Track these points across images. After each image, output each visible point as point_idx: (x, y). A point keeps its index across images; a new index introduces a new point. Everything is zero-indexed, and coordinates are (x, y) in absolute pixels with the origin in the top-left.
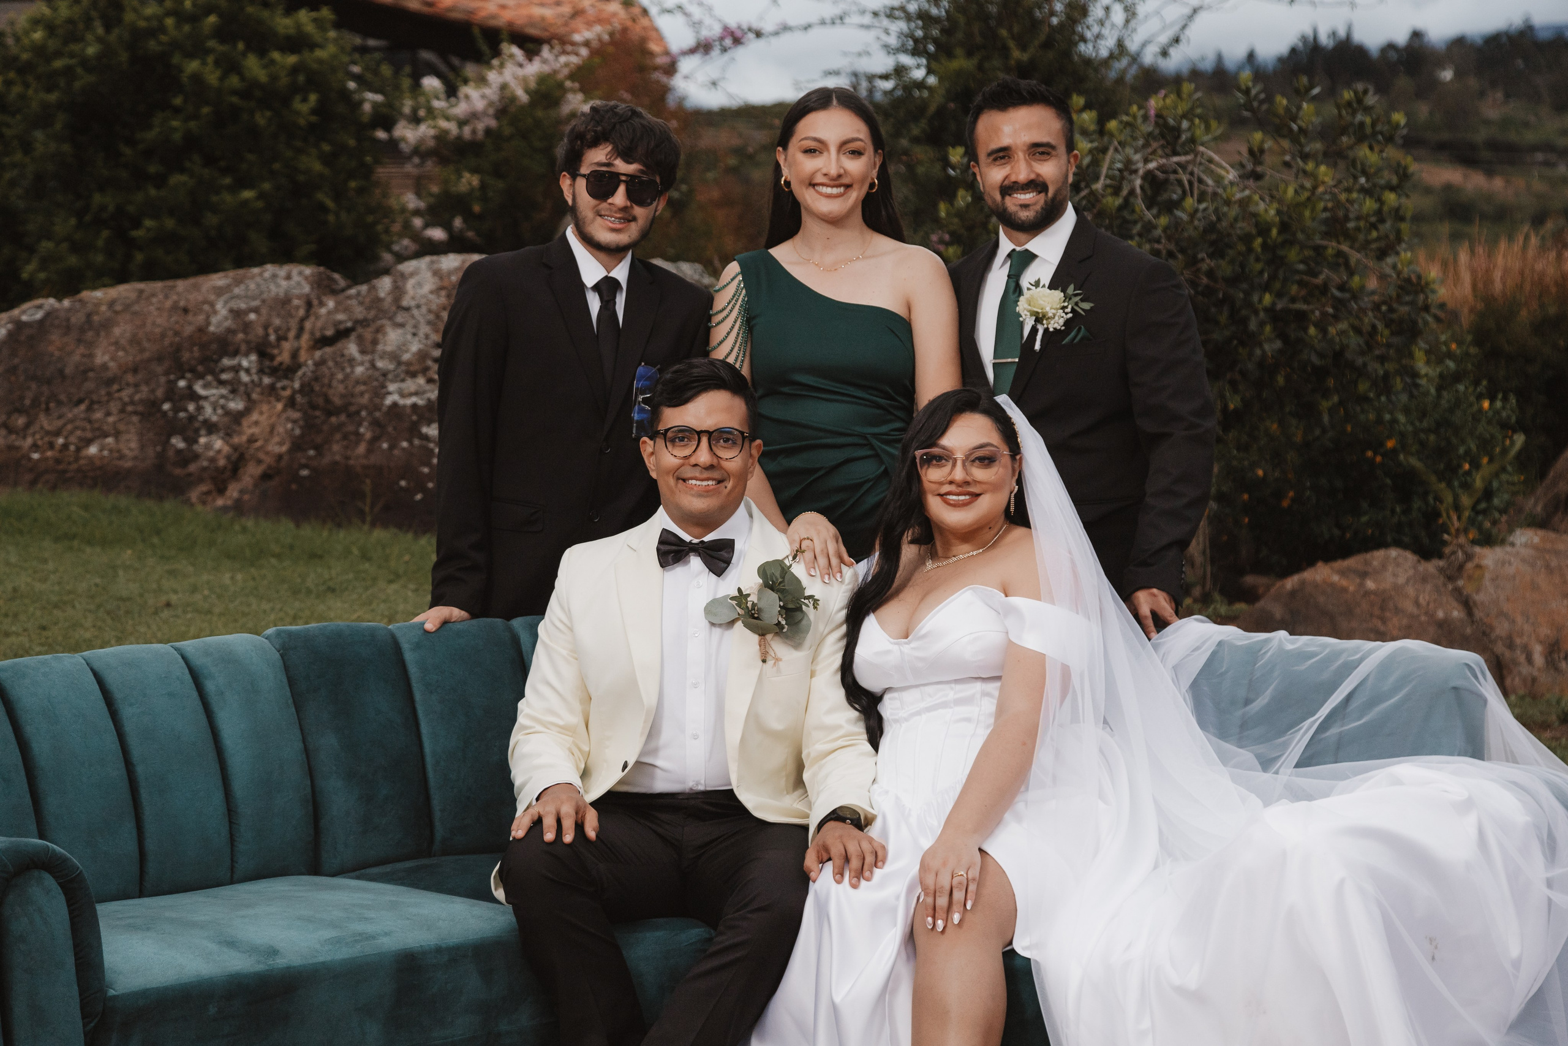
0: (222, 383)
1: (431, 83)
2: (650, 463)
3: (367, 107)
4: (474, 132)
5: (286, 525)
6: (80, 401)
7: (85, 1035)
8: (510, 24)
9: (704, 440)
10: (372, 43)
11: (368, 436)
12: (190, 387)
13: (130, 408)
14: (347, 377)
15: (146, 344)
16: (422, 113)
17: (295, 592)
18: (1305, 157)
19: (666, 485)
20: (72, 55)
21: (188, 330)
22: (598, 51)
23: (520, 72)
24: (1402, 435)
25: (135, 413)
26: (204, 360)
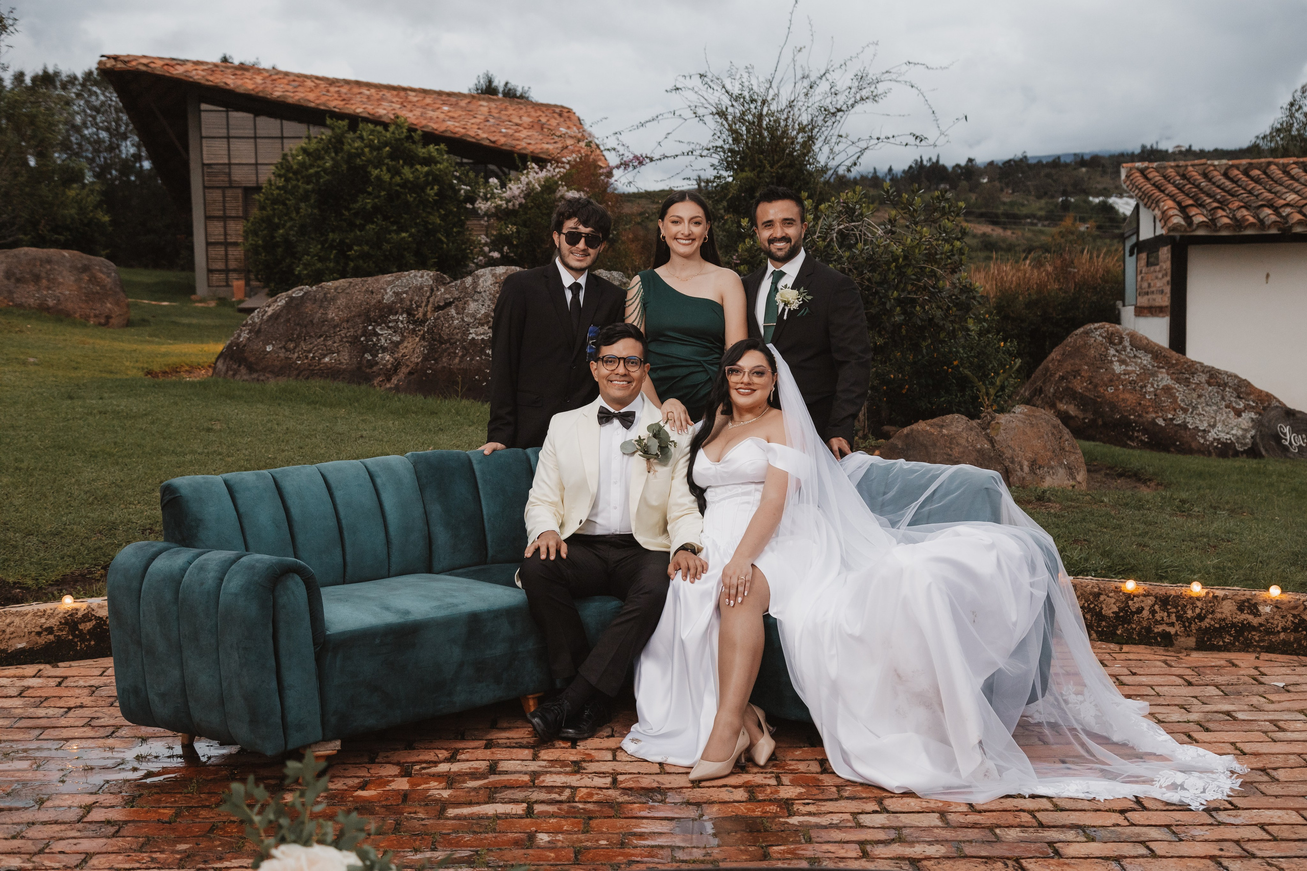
0: (389, 328)
1: (493, 181)
2: (595, 374)
3: (462, 192)
4: (514, 205)
5: (420, 397)
6: (321, 336)
7: (315, 653)
8: (532, 152)
9: (622, 362)
10: (465, 160)
11: (460, 354)
12: (374, 329)
13: (345, 340)
14: (450, 325)
15: (353, 308)
16: (489, 196)
17: (424, 431)
18: (916, 224)
19: (603, 384)
20: (319, 166)
21: (374, 302)
22: (574, 166)
23: (537, 176)
24: (961, 359)
25: (347, 342)
26: (381, 317)
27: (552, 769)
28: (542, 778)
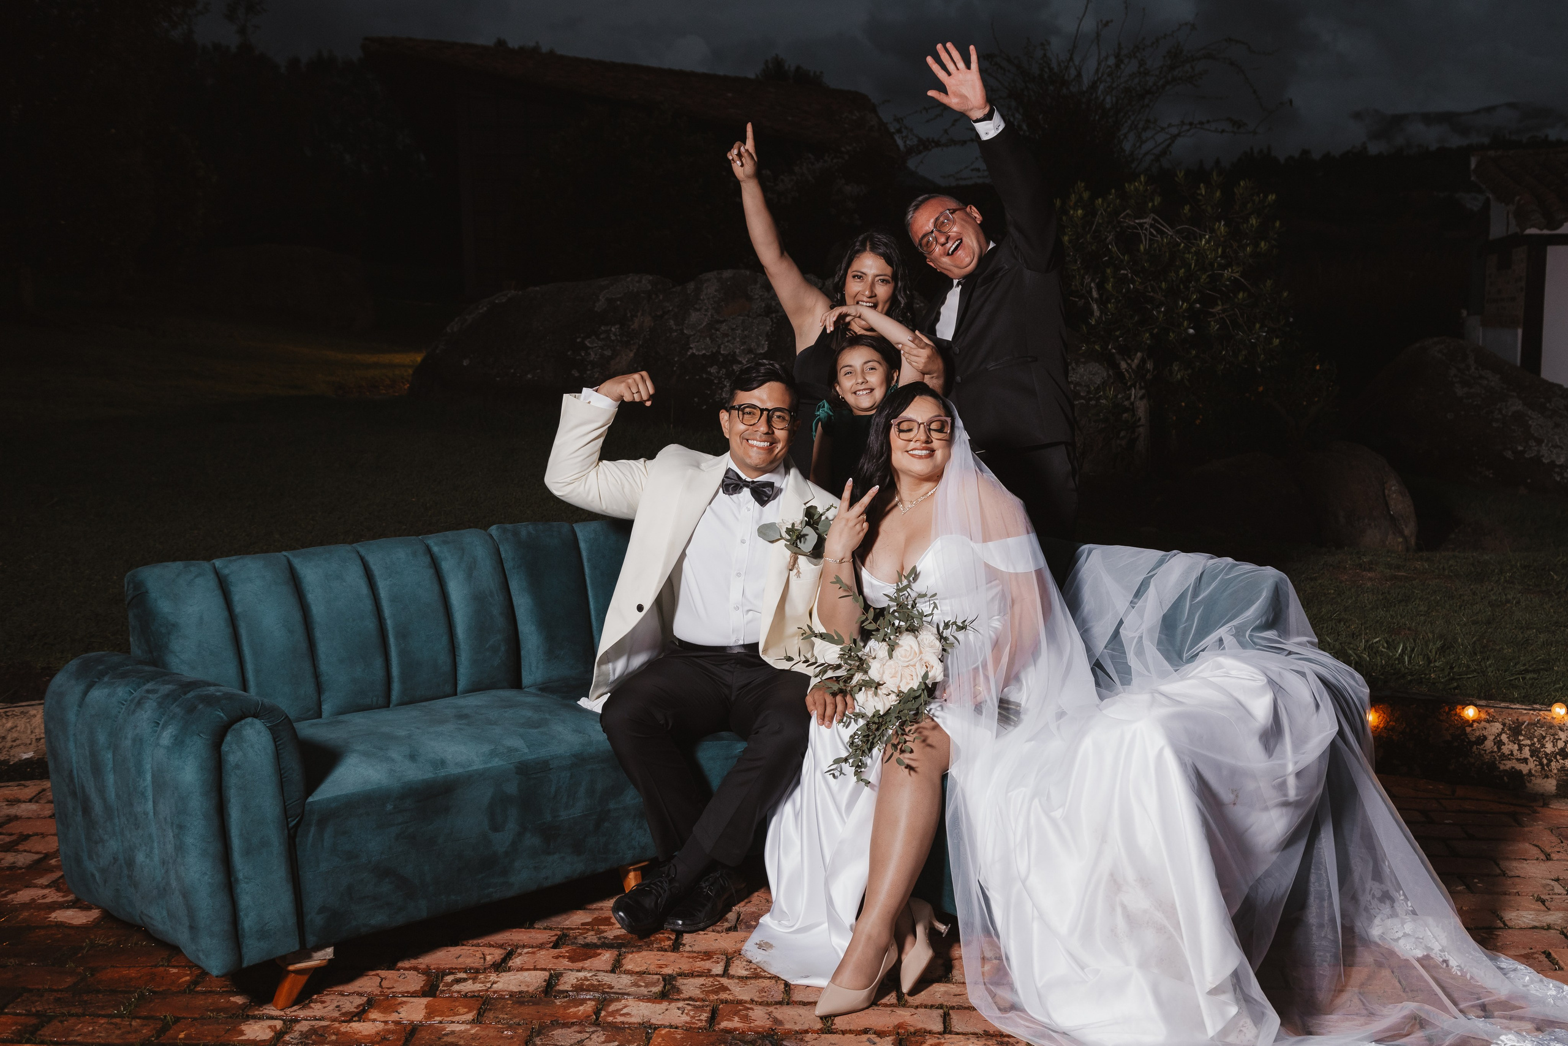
2: (725, 427)
9: (765, 413)
11: (678, 372)
19: (735, 442)
21: (584, 310)
25: (552, 356)
27: (633, 989)
28: (612, 1008)
